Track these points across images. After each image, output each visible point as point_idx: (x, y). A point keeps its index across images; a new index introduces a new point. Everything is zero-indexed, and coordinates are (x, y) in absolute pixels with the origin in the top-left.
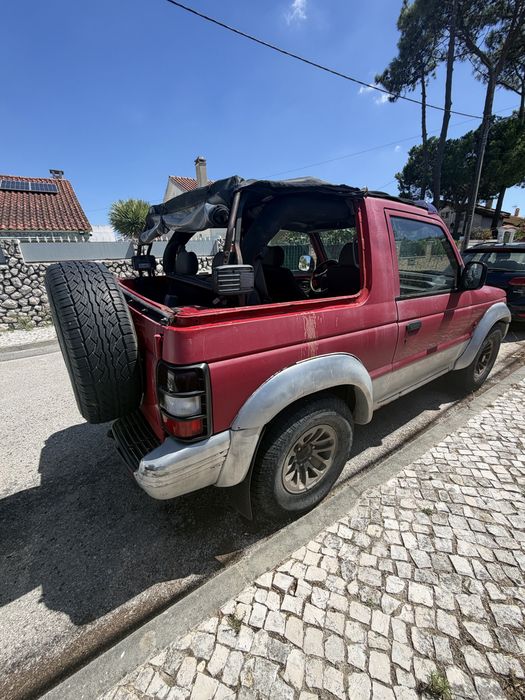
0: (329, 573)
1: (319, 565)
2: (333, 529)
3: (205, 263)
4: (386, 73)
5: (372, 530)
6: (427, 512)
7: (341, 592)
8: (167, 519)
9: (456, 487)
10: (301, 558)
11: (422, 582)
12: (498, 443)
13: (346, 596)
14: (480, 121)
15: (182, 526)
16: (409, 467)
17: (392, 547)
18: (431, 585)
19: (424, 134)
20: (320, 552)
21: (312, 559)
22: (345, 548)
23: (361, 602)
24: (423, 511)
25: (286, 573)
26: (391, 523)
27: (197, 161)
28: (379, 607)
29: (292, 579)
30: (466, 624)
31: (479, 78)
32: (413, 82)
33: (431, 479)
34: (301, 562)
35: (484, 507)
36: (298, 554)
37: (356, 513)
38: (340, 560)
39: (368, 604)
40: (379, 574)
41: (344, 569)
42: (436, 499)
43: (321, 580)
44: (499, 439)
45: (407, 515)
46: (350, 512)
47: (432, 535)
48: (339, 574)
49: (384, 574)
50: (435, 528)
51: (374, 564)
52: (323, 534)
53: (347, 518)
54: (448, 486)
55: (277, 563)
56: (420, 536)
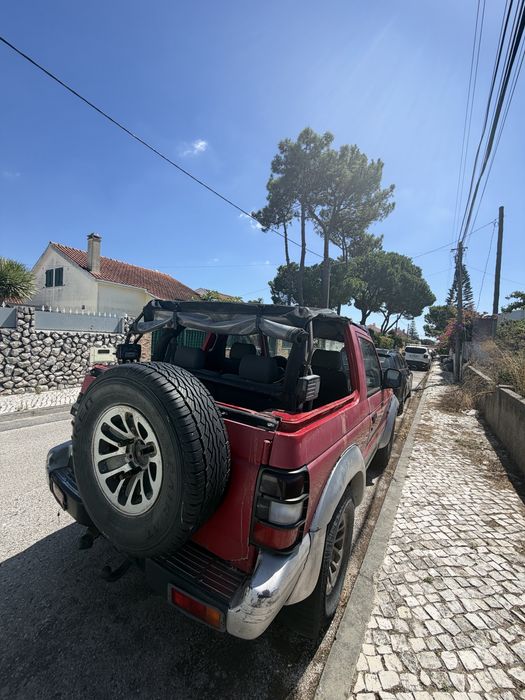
0: (398, 673)
1: (386, 669)
2: (372, 624)
3: (107, 340)
4: (260, 212)
5: (402, 611)
6: (428, 581)
7: (419, 688)
8: (188, 684)
9: (431, 552)
10: (366, 668)
11: (464, 649)
12: (430, 508)
13: (425, 690)
14: (323, 260)
15: (212, 685)
16: (390, 542)
17: (426, 623)
18: (471, 648)
19: (288, 260)
20: (377, 653)
21: (375, 664)
22: (394, 640)
23: (439, 690)
24: (425, 581)
25: (364, 691)
26: (412, 601)
27: (90, 237)
28: (454, 687)
29: (372, 695)
30: (510, 672)
31: (317, 233)
32: (278, 223)
33: (412, 549)
34: (368, 672)
35: (457, 565)
36: (361, 665)
37: (380, 600)
38: (398, 654)
39: (444, 689)
40: (433, 654)
41: (406, 663)
42: (426, 567)
43: (397, 683)
44: (429, 504)
45: (416, 588)
46: (375, 601)
47: (443, 601)
48: (406, 669)
49: (437, 652)
50: (441, 593)
51: (424, 646)
52: (368, 632)
53: (377, 608)
54: (426, 552)
55: (349, 684)
56: (437, 605)
